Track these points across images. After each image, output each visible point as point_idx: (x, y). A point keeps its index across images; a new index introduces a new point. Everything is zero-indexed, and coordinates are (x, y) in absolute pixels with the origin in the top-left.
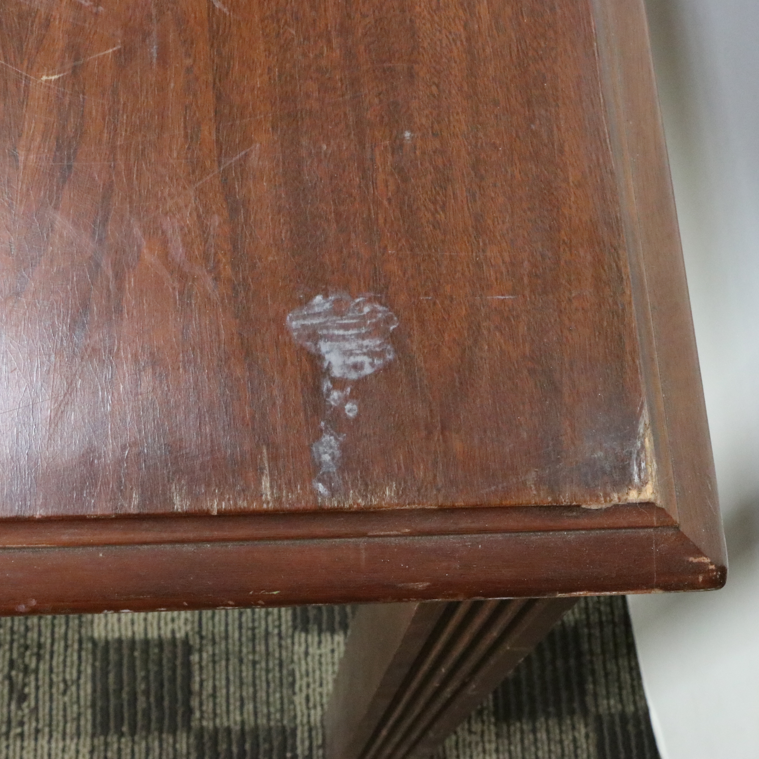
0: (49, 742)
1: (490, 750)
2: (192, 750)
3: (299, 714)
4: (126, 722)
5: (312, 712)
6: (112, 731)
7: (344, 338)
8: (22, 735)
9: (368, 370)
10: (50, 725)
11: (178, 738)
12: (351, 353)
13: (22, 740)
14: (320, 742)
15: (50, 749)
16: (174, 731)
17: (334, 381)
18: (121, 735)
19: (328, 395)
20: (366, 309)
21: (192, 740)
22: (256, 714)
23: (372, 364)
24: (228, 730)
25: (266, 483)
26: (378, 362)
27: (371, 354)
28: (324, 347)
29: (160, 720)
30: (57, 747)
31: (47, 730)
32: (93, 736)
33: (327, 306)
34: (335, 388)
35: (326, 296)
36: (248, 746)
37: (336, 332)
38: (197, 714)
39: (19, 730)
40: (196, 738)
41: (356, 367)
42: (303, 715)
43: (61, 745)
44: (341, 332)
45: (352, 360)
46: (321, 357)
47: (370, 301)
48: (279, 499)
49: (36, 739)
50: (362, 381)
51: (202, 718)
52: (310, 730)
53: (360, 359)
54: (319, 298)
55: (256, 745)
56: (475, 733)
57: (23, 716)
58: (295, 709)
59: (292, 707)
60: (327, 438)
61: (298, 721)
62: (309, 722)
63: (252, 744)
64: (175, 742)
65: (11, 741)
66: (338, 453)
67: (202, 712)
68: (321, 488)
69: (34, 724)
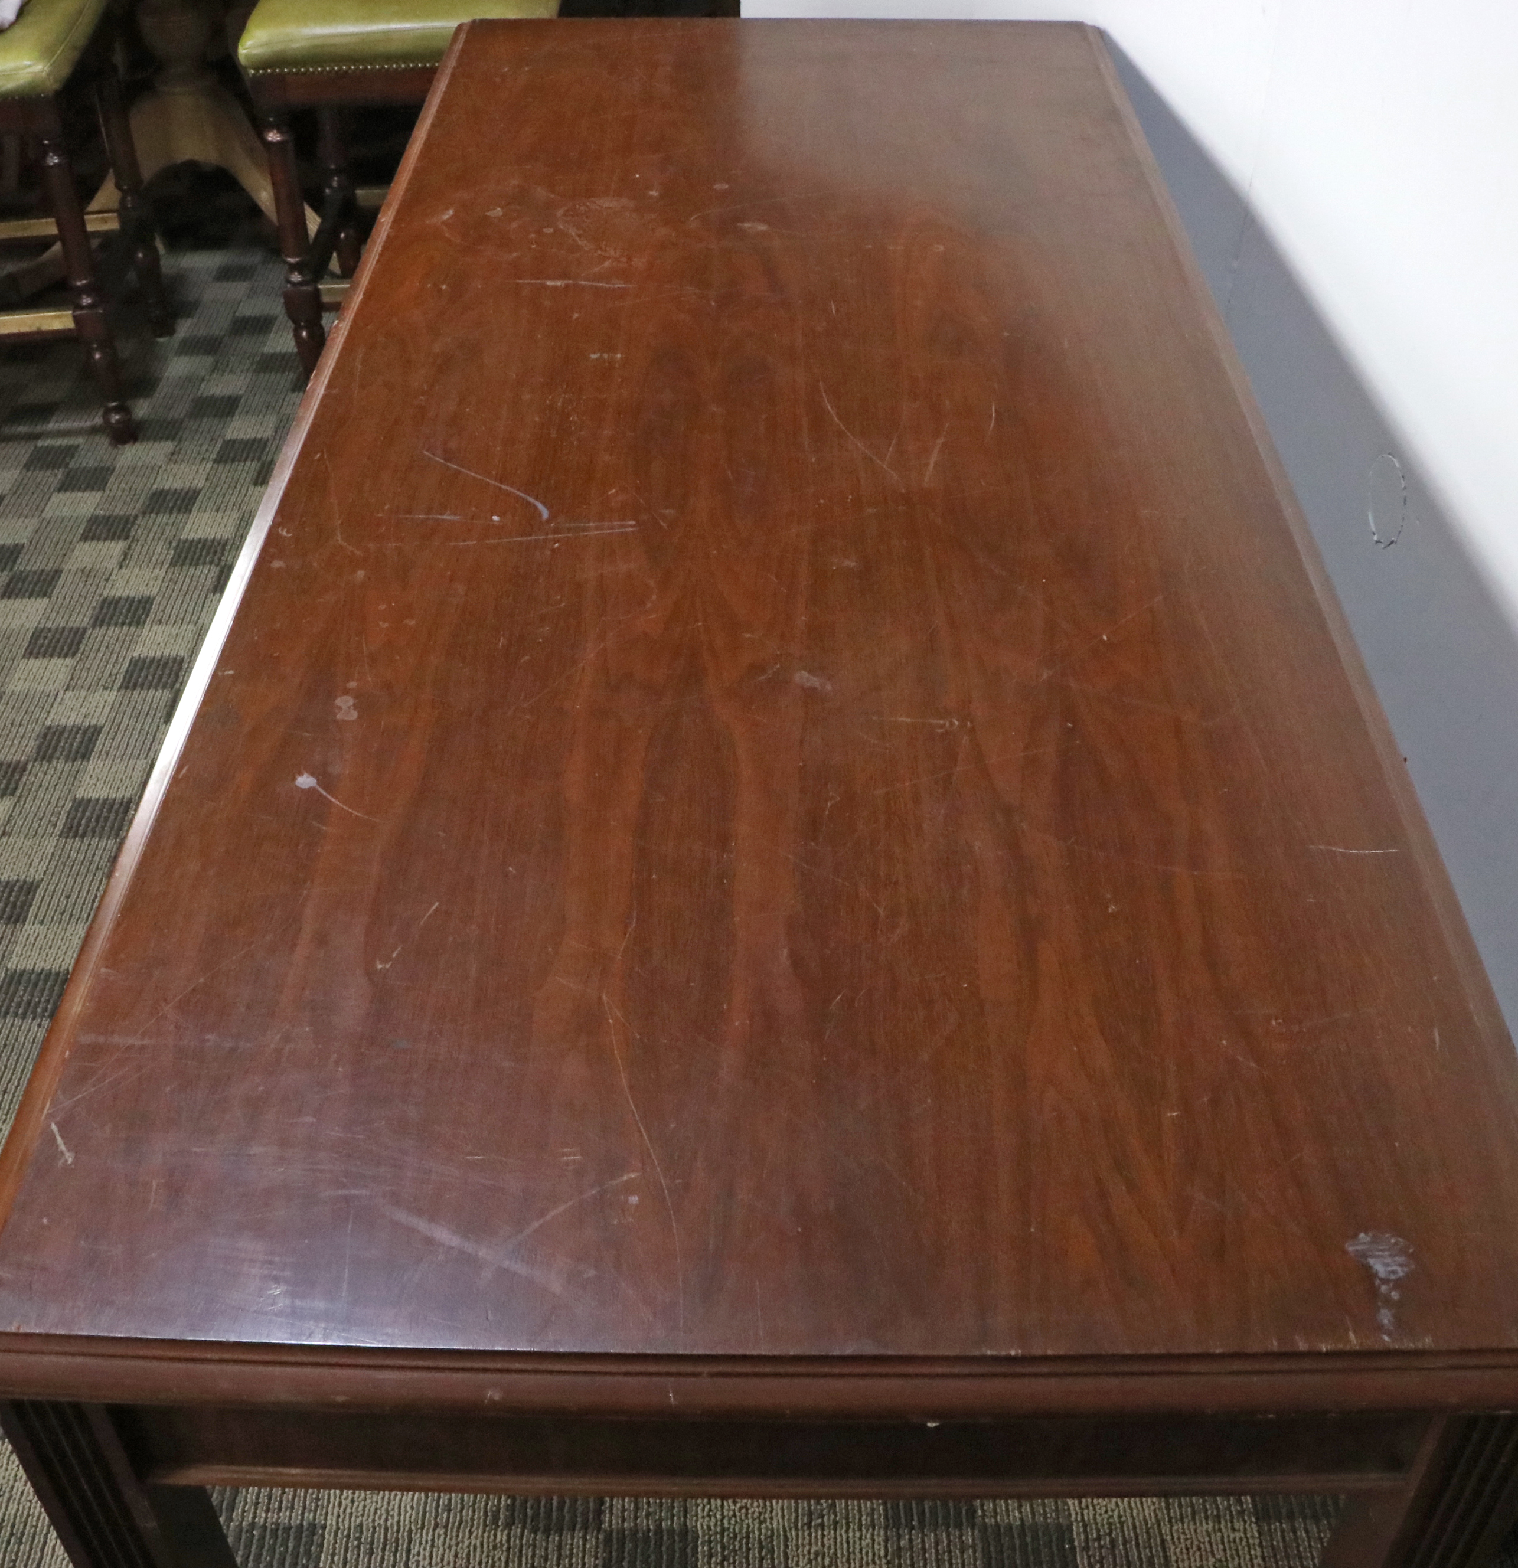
0: (847, 1531)
1: (1254, 1544)
2: (977, 1542)
3: (1073, 1512)
4: (915, 1517)
5: (1086, 1511)
6: (903, 1526)
7: (1382, 1256)
8: (822, 1525)
9: (1401, 1274)
10: (847, 1518)
11: (964, 1532)
12: (1388, 1265)
13: (823, 1530)
14: (1095, 1536)
15: (848, 1538)
16: (959, 1526)
17: (1381, 1279)
18: (913, 1528)
19: (1380, 1288)
20: (1393, 1241)
21: (976, 1532)
22: (1033, 1514)
23: (1403, 1271)
24: (1010, 1527)
25: (1352, 1336)
26: (1406, 1269)
27: (1401, 1265)
28: (1371, 1261)
29: (946, 1517)
30: (854, 1536)
31: (844, 1521)
32: (886, 1528)
33: (1368, 1239)
34: (1383, 1284)
35: (1366, 1233)
36: (1028, 1539)
37: (1377, 1253)
38: (980, 1513)
39: (820, 1520)
40: (980, 1531)
41: (1394, 1272)
42: (1077, 1514)
43: (858, 1534)
44: (1380, 1253)
45: (1390, 1269)
46: (1371, 1267)
47: (1393, 1236)
48: (1361, 1344)
49: (835, 1530)
50: (1398, 1280)
51: (984, 1516)
52: (1085, 1526)
53: (1394, 1268)
54: (1362, 1235)
55: (1036, 1538)
56: (1239, 1530)
57: (822, 1510)
58: (1069, 1509)
59: (1066, 1507)
60: (1383, 1311)
61: (1073, 1517)
62: (1083, 1520)
63: (1032, 1537)
64: (961, 1536)
65: (813, 1530)
66: (1391, 1319)
67: (983, 1511)
68: (1386, 1338)
69: (832, 1517)
